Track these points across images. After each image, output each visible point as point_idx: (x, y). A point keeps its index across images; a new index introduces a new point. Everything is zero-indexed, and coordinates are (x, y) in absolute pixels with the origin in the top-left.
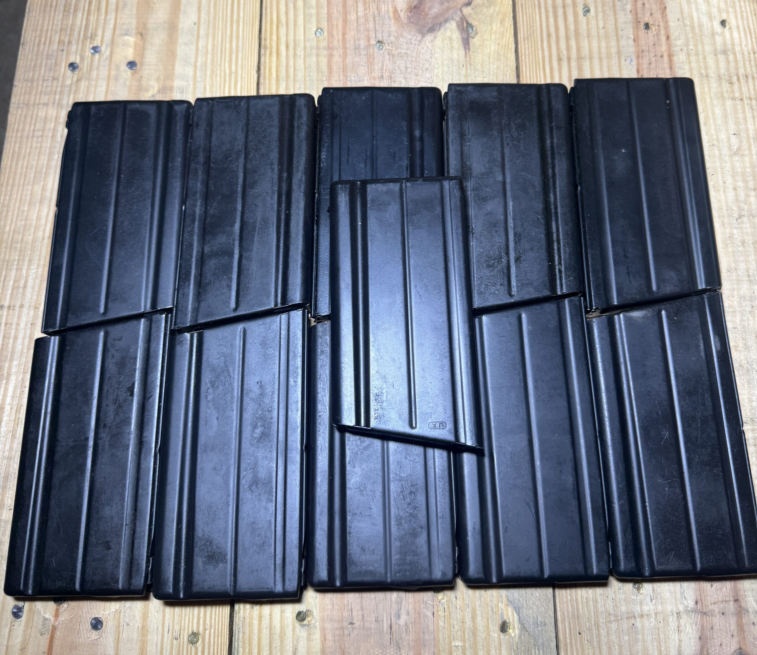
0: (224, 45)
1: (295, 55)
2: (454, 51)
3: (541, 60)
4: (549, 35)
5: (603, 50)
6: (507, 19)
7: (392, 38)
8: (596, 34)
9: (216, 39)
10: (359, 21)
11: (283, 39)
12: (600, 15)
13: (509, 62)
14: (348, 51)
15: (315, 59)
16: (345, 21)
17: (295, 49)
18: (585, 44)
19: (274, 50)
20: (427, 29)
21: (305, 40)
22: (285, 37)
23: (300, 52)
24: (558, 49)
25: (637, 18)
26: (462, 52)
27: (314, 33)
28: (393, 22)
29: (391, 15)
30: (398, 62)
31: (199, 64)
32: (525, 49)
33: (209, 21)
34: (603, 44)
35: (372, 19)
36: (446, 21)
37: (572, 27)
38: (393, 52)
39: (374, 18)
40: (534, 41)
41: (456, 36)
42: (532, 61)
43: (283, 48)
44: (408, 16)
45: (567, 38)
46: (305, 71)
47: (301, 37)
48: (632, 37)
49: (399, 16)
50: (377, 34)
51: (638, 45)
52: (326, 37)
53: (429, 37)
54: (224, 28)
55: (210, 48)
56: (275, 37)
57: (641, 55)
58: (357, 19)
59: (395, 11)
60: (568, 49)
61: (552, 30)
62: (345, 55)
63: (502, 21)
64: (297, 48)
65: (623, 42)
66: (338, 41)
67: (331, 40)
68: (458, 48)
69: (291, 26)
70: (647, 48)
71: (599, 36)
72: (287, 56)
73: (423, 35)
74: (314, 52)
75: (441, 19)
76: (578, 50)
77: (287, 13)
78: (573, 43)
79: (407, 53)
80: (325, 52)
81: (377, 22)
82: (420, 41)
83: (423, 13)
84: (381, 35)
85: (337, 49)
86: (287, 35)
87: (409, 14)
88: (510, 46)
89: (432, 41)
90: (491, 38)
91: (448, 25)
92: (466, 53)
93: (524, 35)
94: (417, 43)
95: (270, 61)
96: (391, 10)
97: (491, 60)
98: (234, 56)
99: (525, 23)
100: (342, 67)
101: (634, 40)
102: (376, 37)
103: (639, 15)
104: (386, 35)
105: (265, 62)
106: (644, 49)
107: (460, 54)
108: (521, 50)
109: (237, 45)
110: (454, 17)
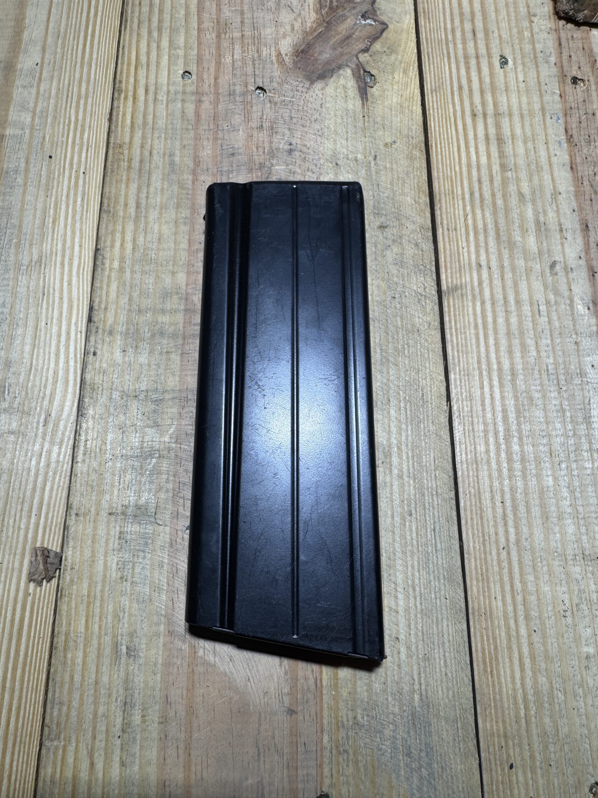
0: (71, 89)
1: (155, 99)
2: (349, 101)
3: (452, 115)
4: (460, 88)
5: (525, 106)
6: (411, 68)
7: (275, 85)
8: (516, 88)
9: (62, 82)
10: (236, 64)
11: (142, 82)
12: (520, 68)
13: (414, 115)
14: (221, 97)
15: (179, 105)
16: (219, 64)
17: (156, 93)
18: (503, 99)
19: (131, 93)
20: (317, 76)
21: (168, 84)
22: (145, 79)
23: (162, 97)
24: (472, 104)
25: (563, 72)
26: (359, 102)
27: (180, 75)
28: (276, 66)
29: (274, 58)
30: (281, 111)
31: (38, 109)
32: (433, 102)
33: (55, 62)
34: (524, 99)
35: (251, 63)
36: (339, 67)
37: (487, 80)
38: (276, 99)
39: (254, 60)
40: (444, 94)
41: (351, 84)
42: (442, 115)
43: (141, 92)
44: (294, 60)
45: (482, 92)
46: (167, 117)
47: (163, 79)
48: (558, 92)
49: (284, 60)
50: (257, 80)
51: (565, 102)
52: (195, 81)
53: (319, 85)
54: (72, 70)
55: (53, 92)
56: (132, 80)
57: (568, 112)
58: (233, 61)
59: (279, 55)
60: (484, 104)
61: (464, 82)
62: (217, 102)
63: (405, 71)
64: (159, 92)
65: (547, 98)
66: (210, 85)
67: (200, 84)
68: (354, 98)
69: (153, 68)
70: (576, 105)
71: (519, 91)
72: (146, 101)
73: (312, 83)
74: (179, 96)
75: (334, 65)
76: (495, 105)
77: (148, 54)
78: (489, 98)
79: (293, 102)
80: (193, 98)
81: (257, 66)
82: (308, 89)
83: (312, 58)
84: (261, 80)
85: (206, 94)
86: (147, 78)
87: (295, 58)
88: (415, 98)
89: (322, 89)
90: (393, 89)
91: (341, 72)
92: (363, 104)
93: (431, 87)
94: (305, 90)
95: (125, 106)
96: (274, 54)
97: (393, 112)
98: (82, 102)
99: (432, 73)
100: (212, 115)
101: (561, 96)
102: (255, 82)
103: (565, 69)
104: (267, 81)
105: (119, 107)
106: (573, 106)
107: (357, 104)
108: (429, 103)
109: (87, 89)
110: (350, 64)
